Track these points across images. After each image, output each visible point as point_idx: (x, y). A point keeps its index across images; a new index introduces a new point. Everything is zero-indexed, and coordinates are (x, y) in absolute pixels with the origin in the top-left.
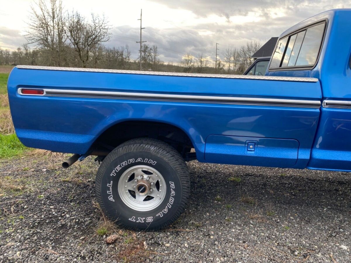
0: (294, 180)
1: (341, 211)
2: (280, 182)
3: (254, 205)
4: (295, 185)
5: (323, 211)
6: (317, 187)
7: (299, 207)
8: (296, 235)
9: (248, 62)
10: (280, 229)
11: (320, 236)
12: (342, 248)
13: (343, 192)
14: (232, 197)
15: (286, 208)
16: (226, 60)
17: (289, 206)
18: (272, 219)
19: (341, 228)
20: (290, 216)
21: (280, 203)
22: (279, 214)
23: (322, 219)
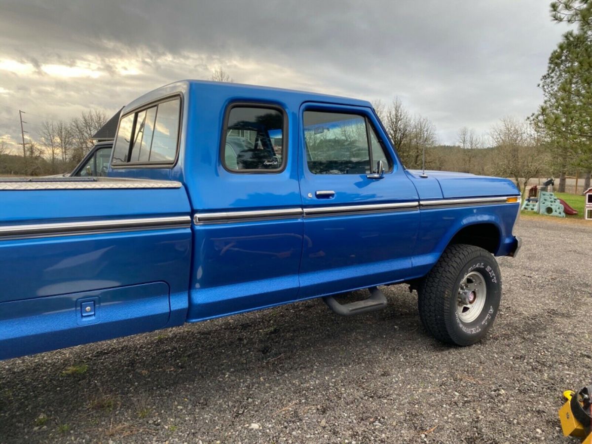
0: (179, 341)
1: (248, 371)
2: (158, 351)
3: (115, 408)
4: (181, 350)
5: (224, 378)
6: (214, 342)
7: (189, 385)
8: (188, 435)
9: (89, 146)
10: (162, 435)
11: (222, 422)
12: (252, 429)
13: (249, 339)
14: (71, 406)
15: (170, 394)
16: (44, 141)
17: (175, 388)
18: (147, 422)
19: (250, 397)
20: (177, 405)
21: (160, 388)
22: (160, 409)
23: (224, 392)
